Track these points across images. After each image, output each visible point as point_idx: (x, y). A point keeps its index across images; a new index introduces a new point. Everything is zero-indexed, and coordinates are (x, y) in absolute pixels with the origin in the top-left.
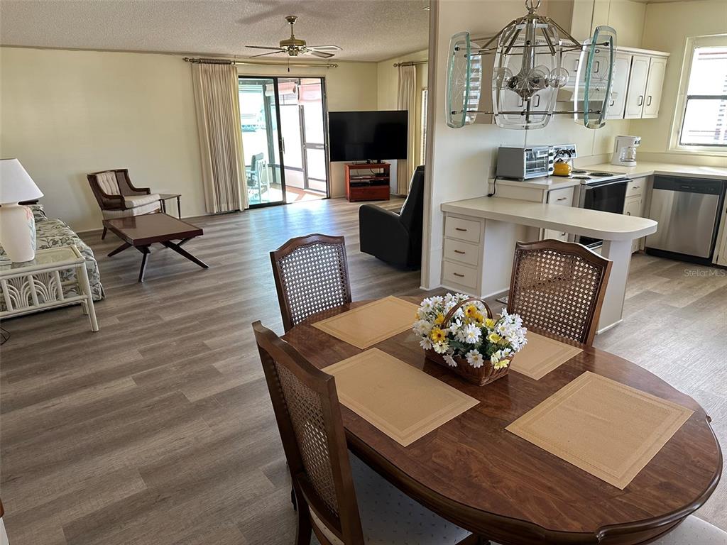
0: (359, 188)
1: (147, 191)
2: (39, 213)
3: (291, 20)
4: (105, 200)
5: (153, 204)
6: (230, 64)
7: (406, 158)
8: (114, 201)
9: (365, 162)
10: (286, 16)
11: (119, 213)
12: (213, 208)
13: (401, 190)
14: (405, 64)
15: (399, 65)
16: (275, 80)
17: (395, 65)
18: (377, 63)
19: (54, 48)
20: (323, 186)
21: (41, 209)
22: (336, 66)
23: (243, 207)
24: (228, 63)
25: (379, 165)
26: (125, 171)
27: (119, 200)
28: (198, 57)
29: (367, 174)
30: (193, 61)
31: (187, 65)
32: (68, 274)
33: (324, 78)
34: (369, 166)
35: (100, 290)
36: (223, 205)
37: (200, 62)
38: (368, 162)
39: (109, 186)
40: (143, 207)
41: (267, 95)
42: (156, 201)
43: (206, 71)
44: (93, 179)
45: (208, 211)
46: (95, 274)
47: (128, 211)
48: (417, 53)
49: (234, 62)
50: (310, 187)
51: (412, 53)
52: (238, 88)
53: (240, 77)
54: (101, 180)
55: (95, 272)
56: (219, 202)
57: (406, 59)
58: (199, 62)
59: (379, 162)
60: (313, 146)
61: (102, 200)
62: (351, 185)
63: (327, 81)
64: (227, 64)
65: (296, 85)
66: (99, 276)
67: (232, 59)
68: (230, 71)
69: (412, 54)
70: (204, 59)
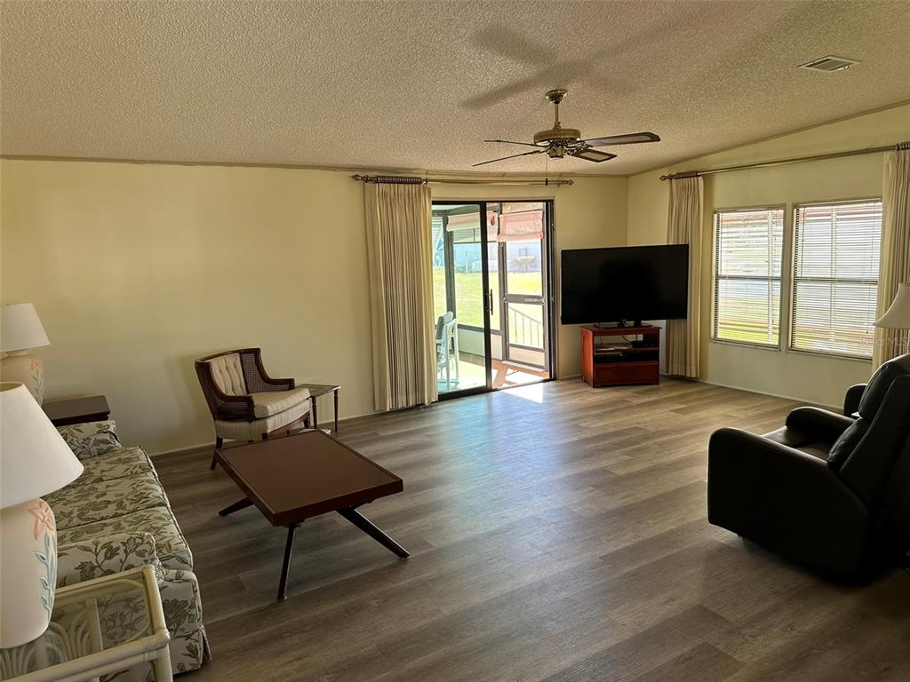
0: (610, 365)
1: (288, 385)
2: (107, 437)
3: (556, 97)
4: (221, 402)
5: (300, 406)
6: (420, 183)
7: (686, 317)
8: (235, 405)
9: (615, 324)
10: (548, 90)
11: (242, 426)
12: (385, 403)
13: (675, 366)
14: (680, 176)
15: (671, 178)
16: (483, 206)
17: (664, 178)
18: (627, 176)
19: (159, 162)
20: (541, 359)
21: (111, 429)
22: (571, 183)
23: (429, 399)
24: (417, 182)
25: (638, 328)
26: (256, 352)
27: (244, 404)
28: (374, 174)
29: (620, 342)
30: (366, 179)
31: (358, 186)
32: (136, 616)
33: (552, 201)
34: (622, 330)
35: (200, 646)
36: (399, 398)
37: (376, 182)
38: (621, 325)
39: (229, 379)
40: (282, 414)
41: (448, 230)
42: (303, 401)
43: (384, 195)
44: (203, 369)
45: (377, 408)
46: (193, 612)
47: (257, 422)
48: (704, 158)
49: (426, 181)
50: (511, 357)
51: (693, 158)
52: (430, 222)
53: (434, 203)
54: (217, 367)
55: (193, 606)
56: (395, 394)
57: (683, 168)
58: (376, 180)
59: (638, 324)
60: (520, 299)
61: (216, 404)
62: (598, 360)
63: (557, 206)
64: (415, 183)
65: (496, 215)
66: (200, 614)
67: (424, 177)
68: (420, 195)
69: (694, 160)
70: (383, 177)
